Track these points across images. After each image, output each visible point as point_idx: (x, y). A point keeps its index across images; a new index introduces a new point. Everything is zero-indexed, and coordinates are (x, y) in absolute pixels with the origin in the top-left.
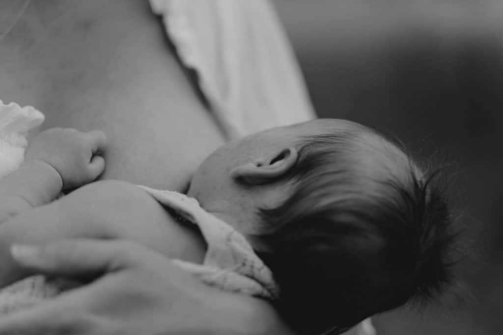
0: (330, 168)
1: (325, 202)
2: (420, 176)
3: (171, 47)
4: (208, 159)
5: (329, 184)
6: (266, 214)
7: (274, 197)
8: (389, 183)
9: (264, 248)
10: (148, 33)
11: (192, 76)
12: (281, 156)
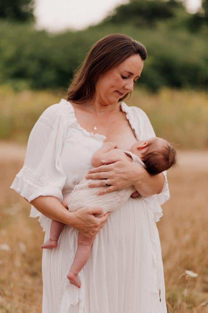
0: (153, 145)
1: (152, 151)
2: (169, 145)
3: (130, 125)
4: (133, 146)
5: (153, 148)
6: (143, 154)
7: (144, 151)
8: (163, 147)
9: (143, 160)
10: (126, 122)
11: (133, 131)
12: (145, 144)
